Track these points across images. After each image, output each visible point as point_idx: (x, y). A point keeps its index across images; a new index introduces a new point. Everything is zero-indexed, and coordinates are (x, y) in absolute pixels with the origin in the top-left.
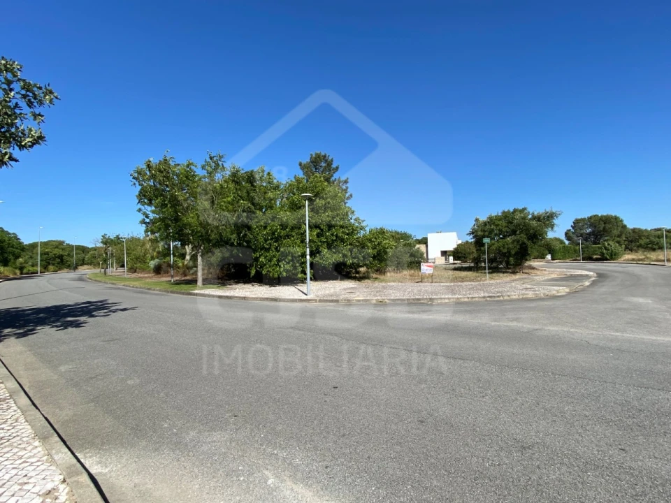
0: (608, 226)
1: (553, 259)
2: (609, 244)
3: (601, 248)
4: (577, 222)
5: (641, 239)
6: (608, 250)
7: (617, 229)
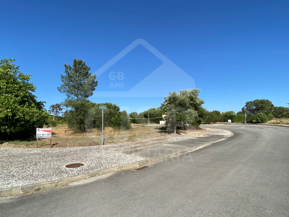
0: (263, 105)
1: (232, 122)
2: (260, 114)
3: (257, 117)
4: (247, 103)
5: (284, 112)
6: (260, 117)
7: (268, 107)
